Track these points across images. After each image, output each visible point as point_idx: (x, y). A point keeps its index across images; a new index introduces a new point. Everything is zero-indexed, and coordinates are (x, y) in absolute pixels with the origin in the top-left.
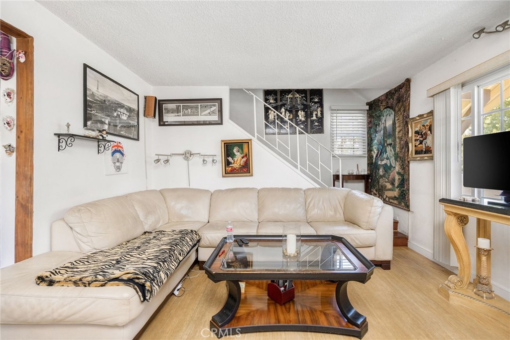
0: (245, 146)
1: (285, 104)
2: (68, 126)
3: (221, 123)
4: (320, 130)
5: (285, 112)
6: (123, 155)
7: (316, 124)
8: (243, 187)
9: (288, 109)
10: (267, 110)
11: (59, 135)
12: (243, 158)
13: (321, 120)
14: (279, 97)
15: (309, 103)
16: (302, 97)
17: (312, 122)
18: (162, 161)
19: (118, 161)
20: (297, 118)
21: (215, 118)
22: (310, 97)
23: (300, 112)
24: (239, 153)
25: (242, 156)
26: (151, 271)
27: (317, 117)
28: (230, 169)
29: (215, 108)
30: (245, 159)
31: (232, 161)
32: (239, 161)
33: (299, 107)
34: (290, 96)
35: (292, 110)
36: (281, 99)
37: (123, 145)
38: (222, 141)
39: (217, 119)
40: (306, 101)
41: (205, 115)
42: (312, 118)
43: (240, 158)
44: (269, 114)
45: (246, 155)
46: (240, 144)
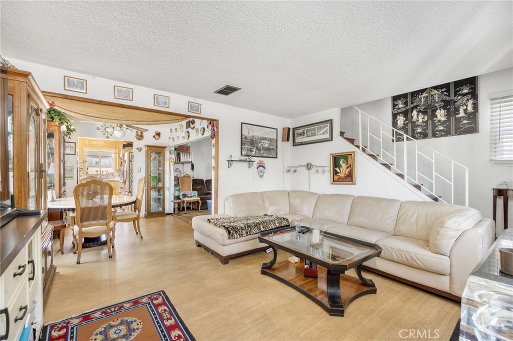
0: (349, 157)
1: (418, 106)
2: (231, 156)
3: (332, 140)
4: (473, 129)
5: (418, 115)
6: (264, 168)
7: (465, 122)
8: (345, 194)
9: (422, 110)
10: (395, 116)
11: (229, 161)
12: (347, 168)
13: (473, 116)
14: (409, 100)
15: (452, 97)
16: (442, 92)
17: (458, 120)
18: (292, 171)
19: (261, 172)
20: (435, 119)
21: (327, 136)
22: (455, 89)
23: (438, 111)
24: (344, 164)
25: (347, 166)
26: (238, 228)
27: (465, 113)
28: (337, 177)
29: (327, 128)
30: (349, 170)
31: (339, 171)
32: (344, 171)
33: (437, 105)
34: (425, 95)
35: (427, 112)
36: (412, 101)
37: (264, 162)
38: (331, 154)
39: (328, 137)
40: (449, 96)
41: (320, 135)
42: (457, 116)
43: (345, 168)
44: (397, 121)
45: (350, 166)
46: (346, 157)
